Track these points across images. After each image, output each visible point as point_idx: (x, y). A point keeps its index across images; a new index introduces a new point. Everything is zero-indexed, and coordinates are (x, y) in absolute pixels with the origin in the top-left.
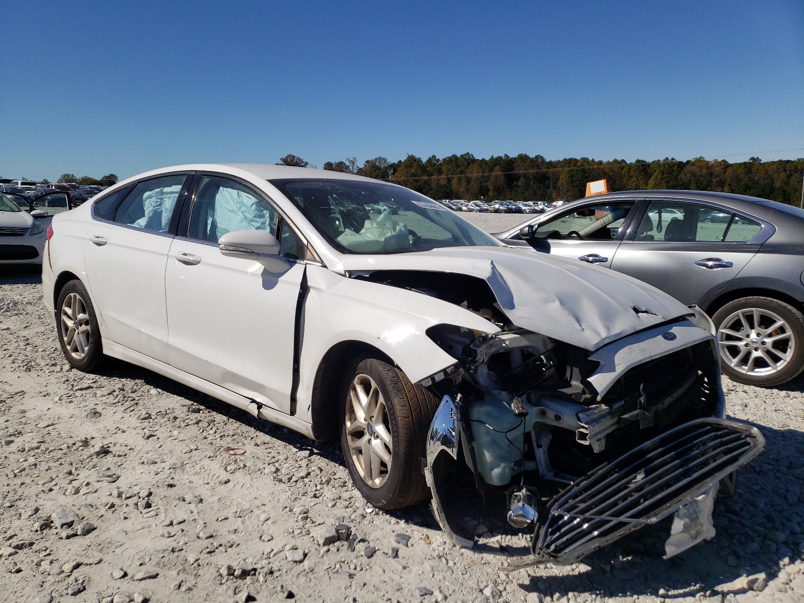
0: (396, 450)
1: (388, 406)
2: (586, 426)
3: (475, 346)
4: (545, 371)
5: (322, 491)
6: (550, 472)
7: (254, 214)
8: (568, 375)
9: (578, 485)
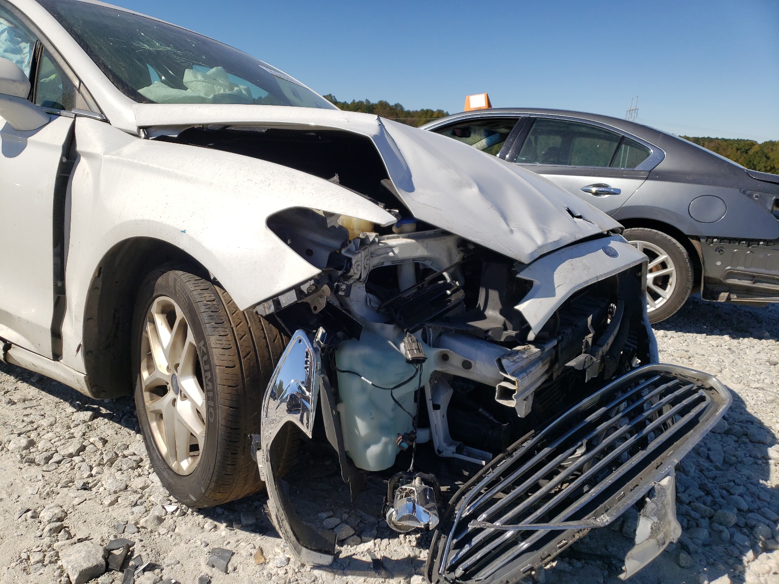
0: (212, 420)
1: (200, 349)
2: (513, 379)
3: (349, 251)
4: (450, 295)
5: (99, 476)
6: (450, 445)
7: (4, 47)
8: (481, 302)
9: (494, 467)
